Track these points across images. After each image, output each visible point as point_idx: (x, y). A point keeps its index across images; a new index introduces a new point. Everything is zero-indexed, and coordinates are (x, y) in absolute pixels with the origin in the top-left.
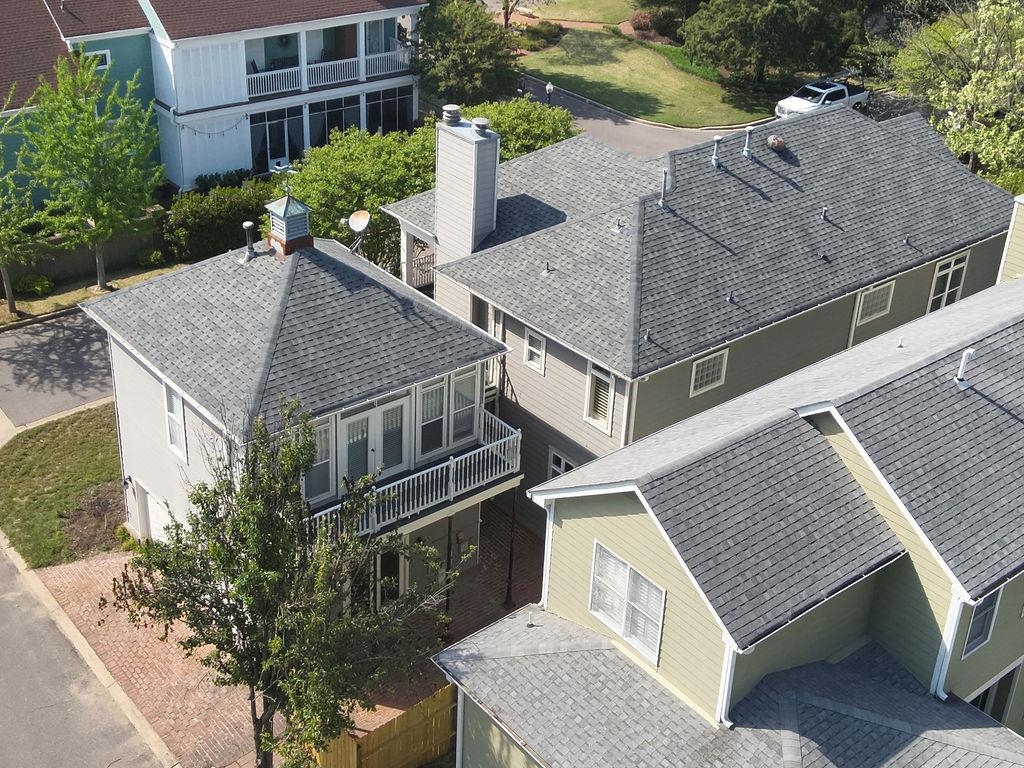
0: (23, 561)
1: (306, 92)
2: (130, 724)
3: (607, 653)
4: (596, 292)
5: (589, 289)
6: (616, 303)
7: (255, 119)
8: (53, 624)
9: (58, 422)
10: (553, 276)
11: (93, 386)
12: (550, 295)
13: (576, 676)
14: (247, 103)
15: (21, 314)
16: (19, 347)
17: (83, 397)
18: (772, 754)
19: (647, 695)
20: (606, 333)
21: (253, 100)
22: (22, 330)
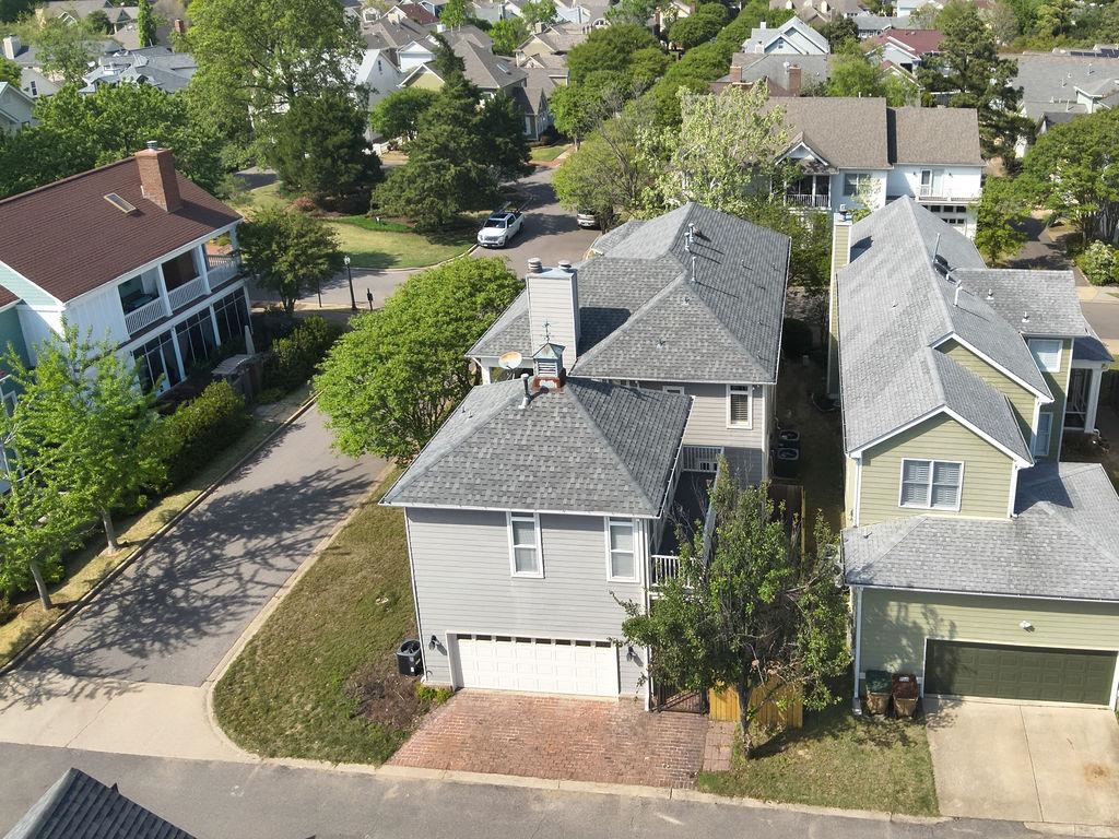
0: (365, 765)
1: (172, 317)
2: (607, 795)
3: (926, 522)
4: (706, 344)
5: (699, 344)
6: (726, 345)
7: (137, 353)
8: (455, 784)
9: (240, 660)
10: (667, 346)
11: (224, 620)
12: (675, 357)
13: (926, 542)
14: (130, 342)
15: (62, 606)
16: (96, 632)
17: (231, 633)
18: (1044, 516)
19: (967, 528)
20: (735, 364)
21: (134, 337)
22: (77, 618)
